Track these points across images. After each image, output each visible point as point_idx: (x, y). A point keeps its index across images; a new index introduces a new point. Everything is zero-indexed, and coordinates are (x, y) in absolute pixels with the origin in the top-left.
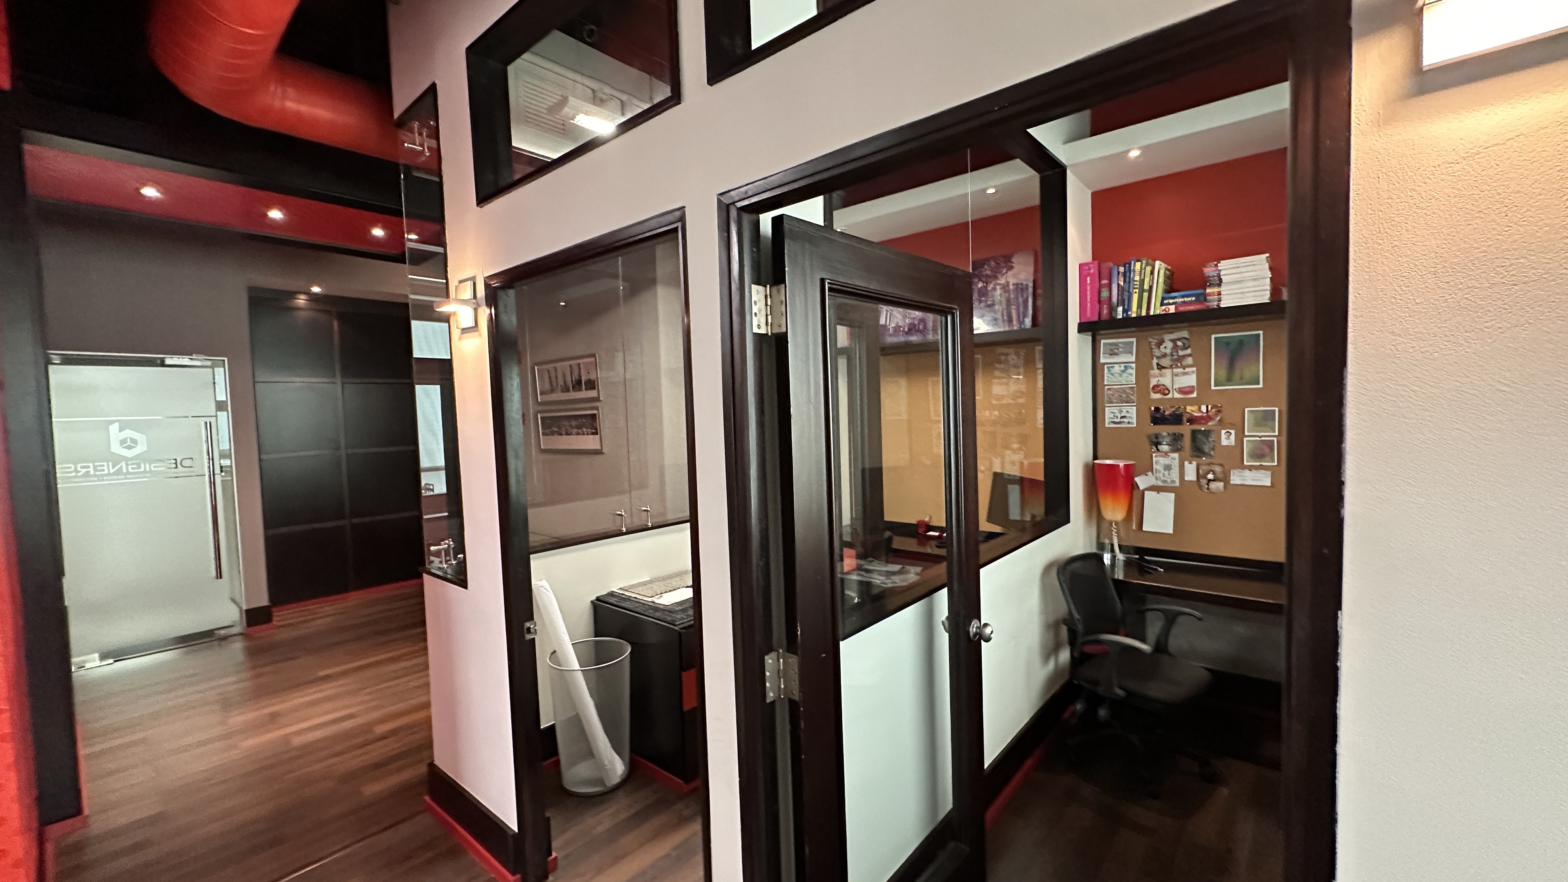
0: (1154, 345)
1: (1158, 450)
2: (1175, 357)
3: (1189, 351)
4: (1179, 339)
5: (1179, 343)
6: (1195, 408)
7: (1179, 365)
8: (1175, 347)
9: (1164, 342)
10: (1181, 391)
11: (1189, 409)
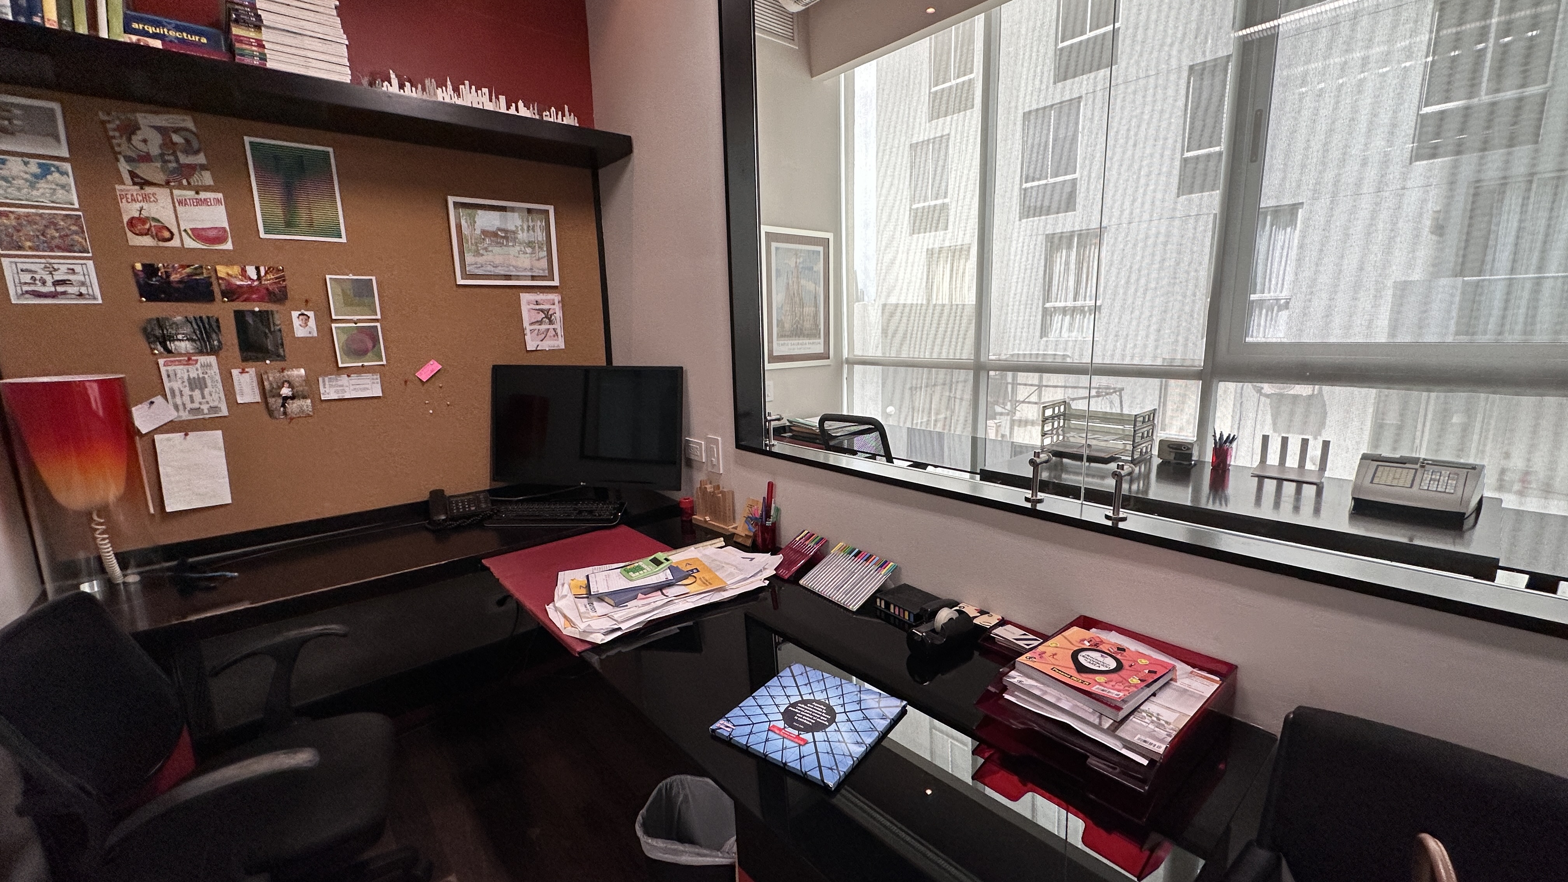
0: (114, 130)
1: (169, 351)
2: (174, 165)
3: (201, 159)
4: (176, 131)
5: (176, 138)
6: (235, 270)
7: (185, 182)
8: (168, 145)
9: (139, 129)
10: (198, 234)
11: (222, 271)
